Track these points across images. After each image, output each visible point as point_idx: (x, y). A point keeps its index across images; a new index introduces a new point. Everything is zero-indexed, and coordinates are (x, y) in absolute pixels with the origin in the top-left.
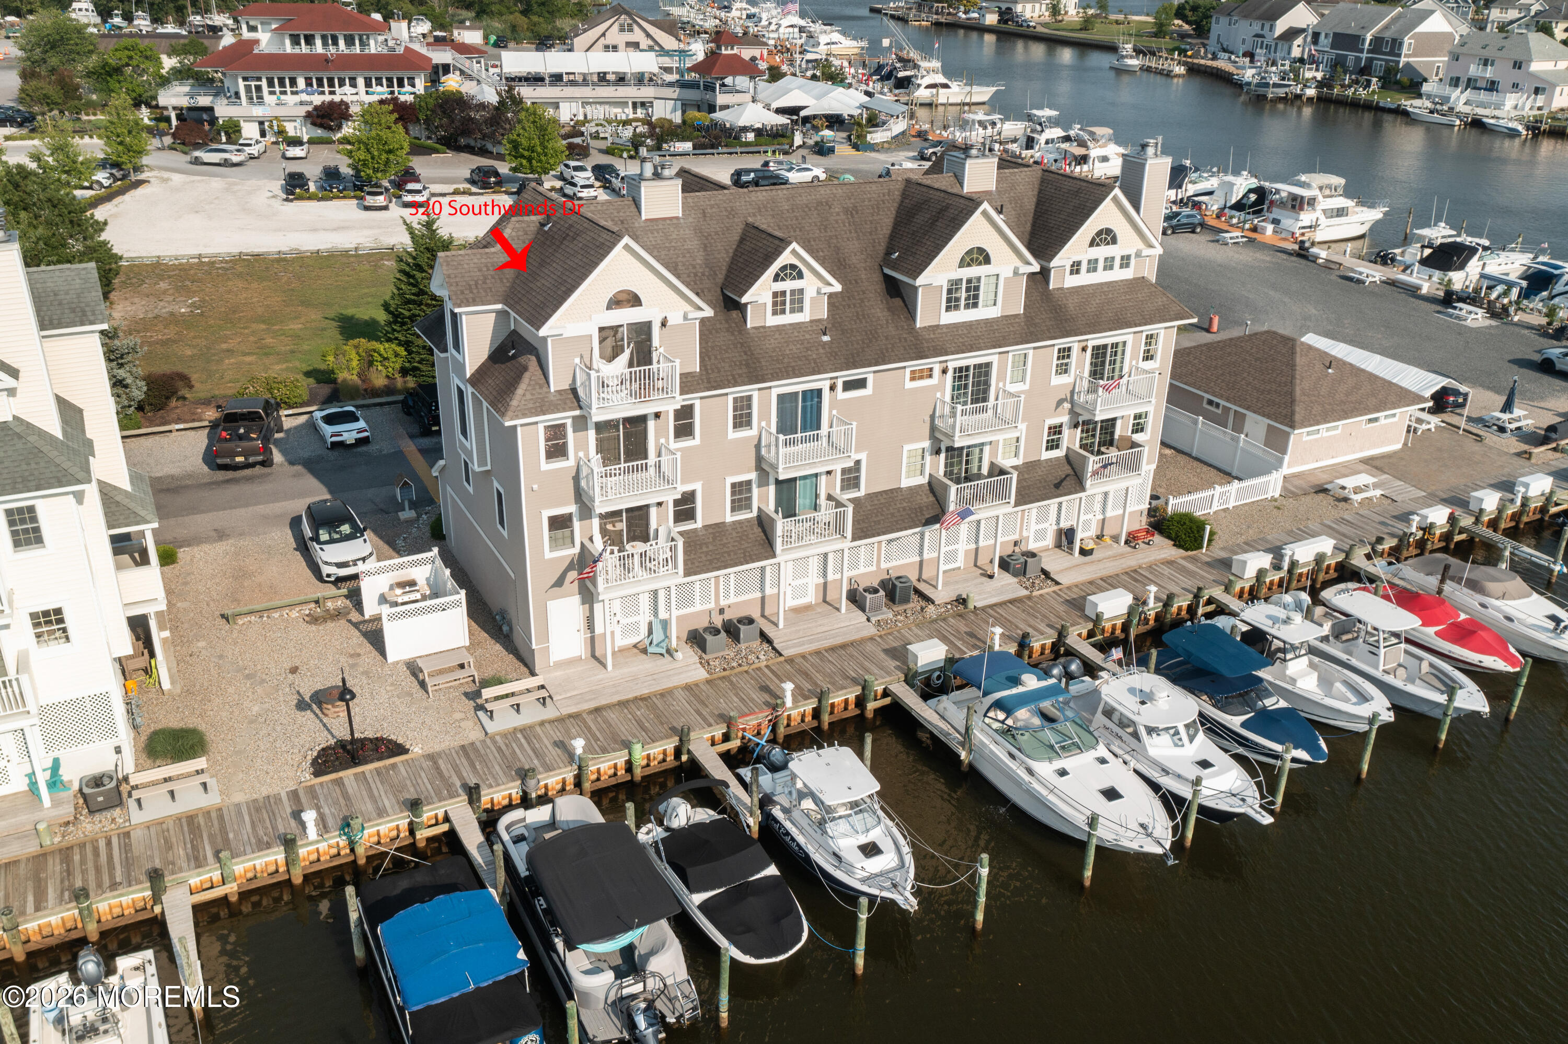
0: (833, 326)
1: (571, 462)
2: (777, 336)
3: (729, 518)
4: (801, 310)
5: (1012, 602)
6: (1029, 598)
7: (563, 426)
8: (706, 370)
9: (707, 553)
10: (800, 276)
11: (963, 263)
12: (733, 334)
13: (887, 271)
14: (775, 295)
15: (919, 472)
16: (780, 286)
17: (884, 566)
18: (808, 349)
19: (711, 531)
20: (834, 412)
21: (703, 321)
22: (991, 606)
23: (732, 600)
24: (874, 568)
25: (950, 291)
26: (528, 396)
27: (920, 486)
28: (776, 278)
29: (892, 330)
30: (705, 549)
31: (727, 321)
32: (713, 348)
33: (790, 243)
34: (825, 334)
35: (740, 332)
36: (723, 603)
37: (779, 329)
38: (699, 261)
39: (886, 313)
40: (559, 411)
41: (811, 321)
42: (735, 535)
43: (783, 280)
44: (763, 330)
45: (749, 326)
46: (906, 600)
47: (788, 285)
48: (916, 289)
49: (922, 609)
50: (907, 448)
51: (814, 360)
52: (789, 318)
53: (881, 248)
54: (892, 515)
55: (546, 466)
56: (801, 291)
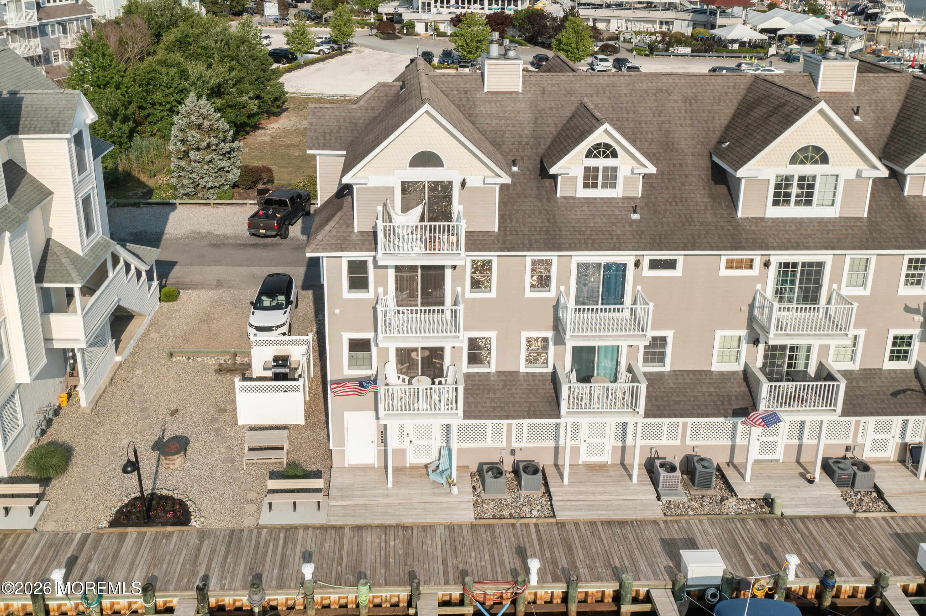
0: (646, 205)
1: (370, 295)
2: (585, 208)
3: (523, 368)
4: (614, 186)
5: (828, 518)
6: (851, 519)
7: (365, 262)
8: (505, 231)
9: (493, 400)
10: (614, 154)
11: (794, 160)
12: (541, 201)
13: (715, 159)
14: (587, 169)
15: (734, 358)
16: (592, 162)
17: (689, 442)
18: (613, 224)
19: (503, 378)
20: (639, 288)
21: (503, 187)
22: (802, 518)
23: (525, 443)
24: (678, 443)
25: (778, 186)
26: (334, 233)
27: (734, 373)
28: (589, 154)
29: (709, 217)
30: (491, 395)
31: (538, 188)
32: (517, 211)
33: (603, 124)
34: (635, 212)
35: (548, 200)
36: (515, 444)
37: (589, 201)
38: (526, 132)
39: (706, 199)
40: (356, 250)
41: (624, 198)
42: (525, 386)
43: (595, 156)
44: (572, 201)
45: (558, 195)
46: (707, 485)
47: (601, 162)
48: (739, 180)
49: (722, 500)
50: (719, 334)
51: (618, 236)
52: (599, 193)
53: (715, 137)
54: (696, 398)
55: (347, 294)
56: (615, 169)
